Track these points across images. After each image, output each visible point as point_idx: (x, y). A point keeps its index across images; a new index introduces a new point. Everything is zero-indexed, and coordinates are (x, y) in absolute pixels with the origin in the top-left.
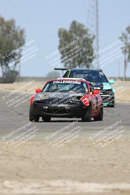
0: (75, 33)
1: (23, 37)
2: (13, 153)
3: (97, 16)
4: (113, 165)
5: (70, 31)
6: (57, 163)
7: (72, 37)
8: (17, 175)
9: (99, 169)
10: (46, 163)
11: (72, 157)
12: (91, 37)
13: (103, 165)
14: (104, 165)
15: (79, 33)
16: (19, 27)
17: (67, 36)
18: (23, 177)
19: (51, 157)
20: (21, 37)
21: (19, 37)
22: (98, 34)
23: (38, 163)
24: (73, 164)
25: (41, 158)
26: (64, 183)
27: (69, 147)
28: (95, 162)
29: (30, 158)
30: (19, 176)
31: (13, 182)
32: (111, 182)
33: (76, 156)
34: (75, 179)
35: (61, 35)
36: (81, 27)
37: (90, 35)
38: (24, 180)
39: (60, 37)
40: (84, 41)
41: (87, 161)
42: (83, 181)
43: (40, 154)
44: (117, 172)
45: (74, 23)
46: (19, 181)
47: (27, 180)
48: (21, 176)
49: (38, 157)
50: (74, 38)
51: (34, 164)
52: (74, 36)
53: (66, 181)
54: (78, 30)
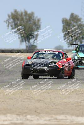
0: (73, 20)
1: (39, 23)
2: (33, 97)
5: (70, 20)
7: (71, 23)
8: (35, 112)
10: (54, 104)
11: (70, 100)
15: (75, 21)
16: (37, 17)
17: (67, 23)
18: (39, 113)
19: (57, 100)
20: (38, 24)
21: (37, 23)
23: (49, 104)
24: (71, 105)
25: (50, 101)
26: (66, 117)
29: (43, 101)
30: (36, 112)
31: (33, 116)
33: (73, 100)
34: (72, 115)
35: (64, 22)
38: (40, 115)
39: (63, 23)
45: (72, 15)
46: (37, 116)
47: (41, 115)
48: (38, 113)
49: (49, 100)
50: (72, 24)
51: (46, 105)
52: (72, 22)
53: (67, 116)
54: (75, 19)
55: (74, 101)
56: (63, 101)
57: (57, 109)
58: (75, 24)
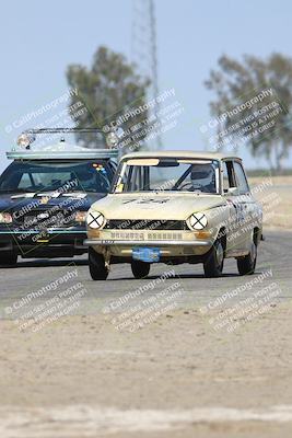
0: (104, 73)
3: (154, 33)
4: (193, 368)
5: (94, 71)
6: (66, 367)
7: (98, 83)
9: (162, 377)
10: (43, 368)
11: (100, 352)
12: (142, 81)
13: (169, 370)
14: (172, 368)
15: (113, 74)
17: (86, 80)
19: (52, 354)
22: (156, 76)
23: (23, 370)
24: (102, 369)
25: (30, 357)
26: (83, 411)
27: (92, 331)
28: (153, 363)
32: (187, 408)
33: (109, 351)
34: (107, 403)
35: (74, 80)
36: (117, 61)
37: (138, 77)
39: (70, 83)
40: (126, 91)
41: (135, 361)
42: (125, 407)
43: (29, 350)
44: (202, 383)
45: (102, 52)
49: (23, 356)
50: (102, 86)
51: (15, 371)
52: (103, 79)
53: (87, 408)
54: (112, 67)
55: (111, 354)
56: (74, 356)
57: (51, 384)
58: (112, 85)
